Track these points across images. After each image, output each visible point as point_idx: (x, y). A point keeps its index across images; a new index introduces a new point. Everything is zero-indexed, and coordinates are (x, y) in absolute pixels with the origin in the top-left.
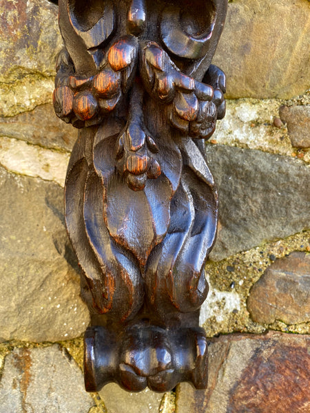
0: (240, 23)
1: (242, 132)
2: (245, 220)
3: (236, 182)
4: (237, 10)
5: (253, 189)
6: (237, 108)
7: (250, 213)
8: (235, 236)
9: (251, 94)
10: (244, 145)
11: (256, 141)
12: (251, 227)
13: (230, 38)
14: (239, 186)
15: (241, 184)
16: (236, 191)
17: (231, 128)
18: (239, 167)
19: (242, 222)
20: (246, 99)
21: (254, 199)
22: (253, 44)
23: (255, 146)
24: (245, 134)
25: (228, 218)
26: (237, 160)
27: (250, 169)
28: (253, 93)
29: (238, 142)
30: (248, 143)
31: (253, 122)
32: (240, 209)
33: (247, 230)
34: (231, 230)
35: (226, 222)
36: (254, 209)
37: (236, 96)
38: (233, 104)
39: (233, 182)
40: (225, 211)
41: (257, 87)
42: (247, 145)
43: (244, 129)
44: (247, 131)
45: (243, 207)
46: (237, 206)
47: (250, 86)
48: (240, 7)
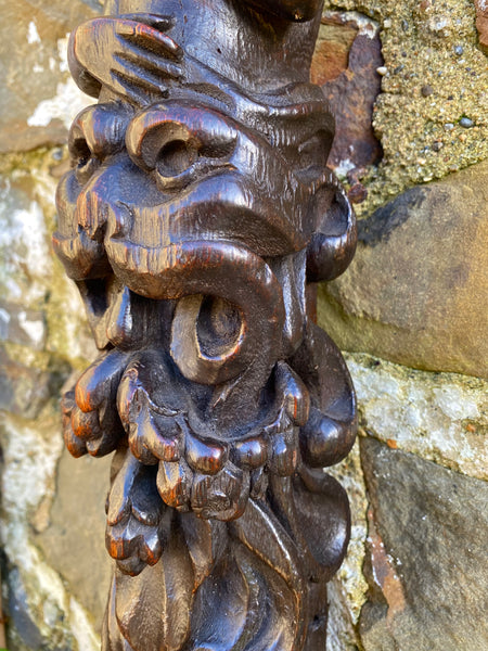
0: (450, 223)
1: (448, 438)
2: (448, 610)
3: (436, 529)
4: (446, 197)
5: (469, 555)
6: (435, 391)
7: (460, 601)
8: (422, 637)
9: (464, 368)
10: (452, 464)
11: (477, 462)
12: (461, 630)
13: (430, 251)
14: (440, 539)
15: (446, 537)
16: (434, 546)
17: (425, 425)
18: (441, 503)
19: (443, 612)
20: (454, 376)
21: (470, 576)
22: (474, 265)
23: (475, 472)
24: (455, 444)
25: (417, 593)
26: (437, 488)
27: (464, 513)
28: (470, 366)
29: (439, 454)
30: (461, 462)
31: (470, 421)
32: (440, 586)
33: (450, 632)
34: (419, 619)
35: (413, 600)
36: (470, 596)
37: (435, 367)
38: (429, 381)
39: (430, 527)
40: (414, 577)
41: (478, 353)
42: (457, 465)
43: (452, 433)
44: (459, 439)
45: (448, 584)
46: (435, 575)
47: (465, 352)
48: (454, 190)
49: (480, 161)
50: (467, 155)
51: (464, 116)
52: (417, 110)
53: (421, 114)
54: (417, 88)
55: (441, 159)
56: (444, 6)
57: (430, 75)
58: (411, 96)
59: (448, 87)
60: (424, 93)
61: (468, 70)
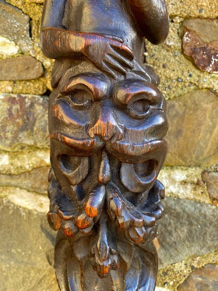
0: (175, 115)
1: (175, 187)
2: (175, 243)
3: (170, 218)
4: (174, 106)
5: (181, 223)
6: (172, 173)
7: (179, 239)
8: (168, 254)
9: (182, 164)
11: (185, 193)
12: (179, 247)
14: (172, 221)
15: (173, 220)
16: (170, 224)
17: (167, 184)
18: (172, 209)
20: (179, 167)
21: (182, 229)
22: (184, 130)
23: (184, 197)
24: (177, 189)
25: (164, 241)
26: (171, 205)
27: (180, 211)
28: (184, 163)
29: (172, 193)
30: (179, 195)
31: (183, 181)
32: (172, 236)
33: (176, 249)
34: (166, 249)
35: (162, 243)
36: (182, 236)
37: (172, 165)
38: (169, 170)
39: (168, 218)
40: (162, 236)
41: (186, 159)
42: (178, 196)
43: (176, 185)
44: (179, 187)
45: (175, 234)
46: (170, 233)
47: (182, 159)
48: (177, 104)
49: (184, 94)
50: (181, 92)
51: (178, 78)
52: (162, 73)
53: (164, 75)
54: (161, 64)
55: (172, 92)
56: (171, 37)
57: (166, 60)
58: (159, 66)
59: (173, 66)
60: (164, 66)
61: (179, 62)
